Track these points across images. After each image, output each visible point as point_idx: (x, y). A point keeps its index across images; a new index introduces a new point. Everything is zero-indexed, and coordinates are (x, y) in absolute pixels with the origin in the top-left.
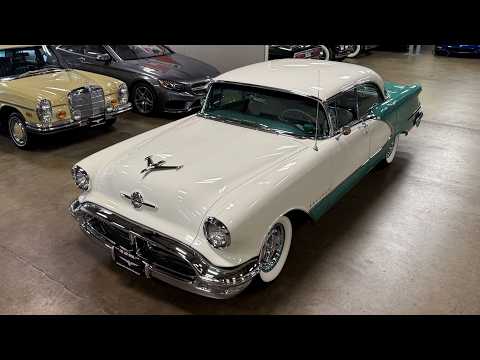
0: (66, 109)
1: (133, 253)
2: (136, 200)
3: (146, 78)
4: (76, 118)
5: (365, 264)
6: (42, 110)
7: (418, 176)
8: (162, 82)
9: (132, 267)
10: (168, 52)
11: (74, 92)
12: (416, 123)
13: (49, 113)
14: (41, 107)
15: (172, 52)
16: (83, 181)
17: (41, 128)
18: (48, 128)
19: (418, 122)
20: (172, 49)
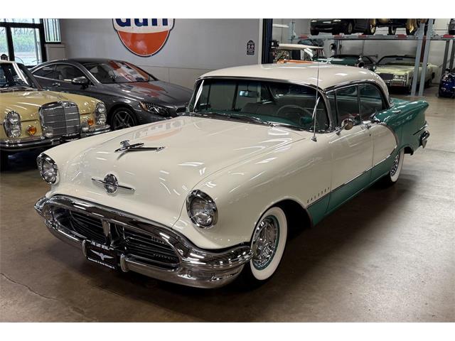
0: (36, 125)
1: (108, 245)
2: (110, 183)
3: (129, 102)
4: (48, 135)
5: (369, 268)
6: (9, 124)
7: (425, 194)
8: (143, 105)
9: (106, 261)
10: (151, 79)
11: (45, 106)
12: (421, 143)
13: (18, 127)
14: (8, 120)
15: (156, 79)
16: (50, 172)
17: (9, 144)
18: (17, 144)
19: (423, 142)
20: (156, 77)
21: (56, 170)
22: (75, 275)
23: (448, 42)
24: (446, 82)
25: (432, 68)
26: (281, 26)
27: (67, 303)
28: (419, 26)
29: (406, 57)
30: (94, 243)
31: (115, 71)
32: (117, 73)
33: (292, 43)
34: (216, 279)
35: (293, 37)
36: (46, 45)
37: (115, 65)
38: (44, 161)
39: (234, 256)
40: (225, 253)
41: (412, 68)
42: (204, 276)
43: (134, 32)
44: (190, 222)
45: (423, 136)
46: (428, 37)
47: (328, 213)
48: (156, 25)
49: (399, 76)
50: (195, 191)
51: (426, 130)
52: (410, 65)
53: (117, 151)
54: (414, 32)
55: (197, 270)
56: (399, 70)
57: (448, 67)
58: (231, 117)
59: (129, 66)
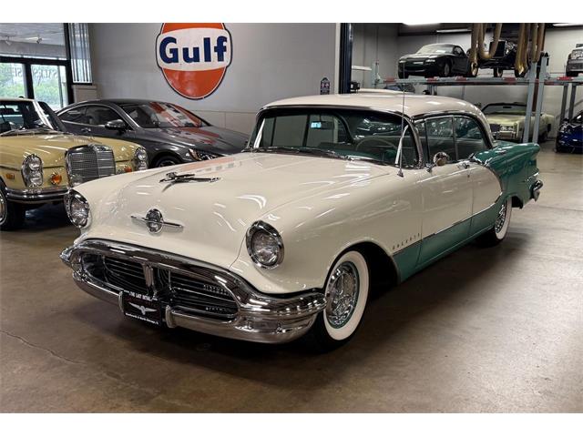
0: (61, 172)
1: (150, 295)
2: (154, 220)
6: (28, 170)
8: (192, 151)
9: (148, 315)
10: (203, 124)
11: (72, 150)
12: (533, 195)
13: (39, 174)
14: (27, 165)
15: (208, 125)
16: (80, 213)
17: (28, 194)
18: (36, 194)
19: (535, 194)
20: (209, 122)
21: (87, 210)
22: (109, 338)
23: (566, 88)
24: (564, 134)
25: (547, 118)
26: (363, 68)
27: (99, 367)
28: (530, 68)
29: (515, 104)
30: (133, 294)
31: (158, 115)
32: (160, 117)
33: (375, 88)
34: (281, 331)
35: (377, 81)
36: (74, 87)
37: (158, 107)
38: (73, 199)
39: (304, 304)
40: (293, 299)
41: (523, 118)
42: (268, 328)
43: (182, 69)
44: (250, 261)
45: (534, 186)
46: (541, 79)
47: (419, 266)
48: (210, 61)
49: (508, 127)
50: (256, 223)
51: (539, 180)
52: (520, 114)
53: (162, 181)
54: (524, 74)
55: (259, 319)
56: (506, 120)
57: (567, 116)
58: (301, 151)
59: (177, 109)
